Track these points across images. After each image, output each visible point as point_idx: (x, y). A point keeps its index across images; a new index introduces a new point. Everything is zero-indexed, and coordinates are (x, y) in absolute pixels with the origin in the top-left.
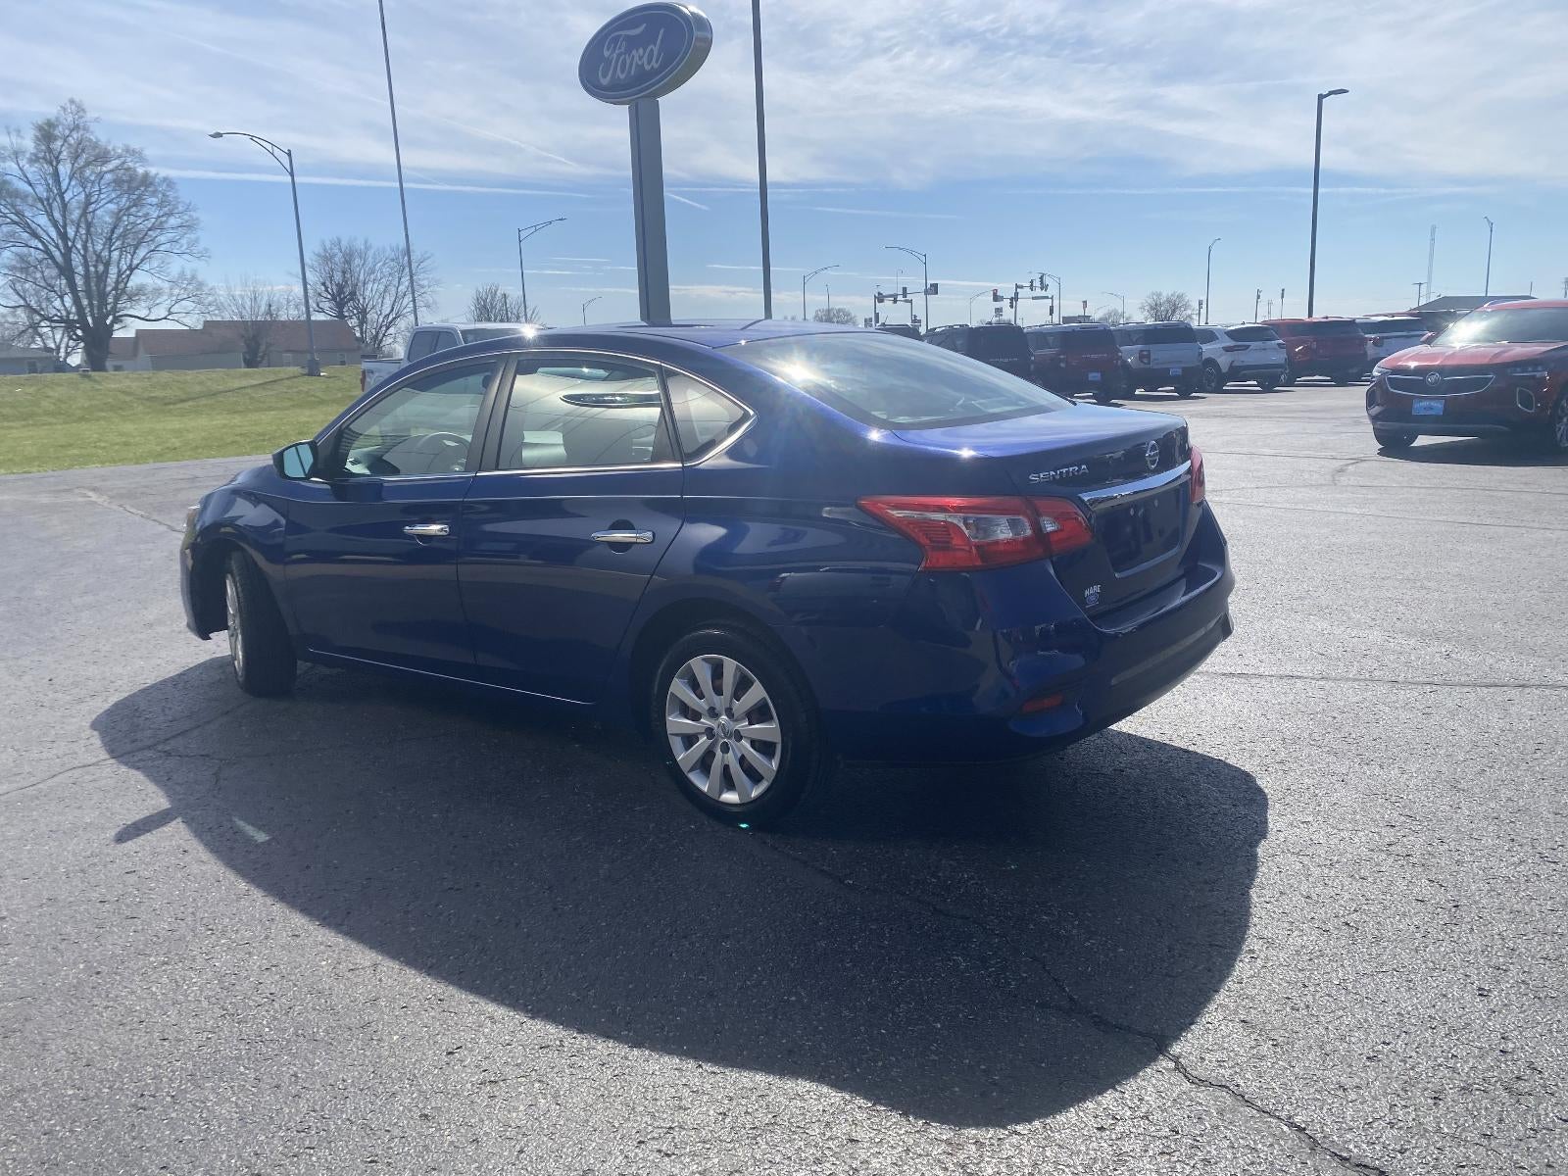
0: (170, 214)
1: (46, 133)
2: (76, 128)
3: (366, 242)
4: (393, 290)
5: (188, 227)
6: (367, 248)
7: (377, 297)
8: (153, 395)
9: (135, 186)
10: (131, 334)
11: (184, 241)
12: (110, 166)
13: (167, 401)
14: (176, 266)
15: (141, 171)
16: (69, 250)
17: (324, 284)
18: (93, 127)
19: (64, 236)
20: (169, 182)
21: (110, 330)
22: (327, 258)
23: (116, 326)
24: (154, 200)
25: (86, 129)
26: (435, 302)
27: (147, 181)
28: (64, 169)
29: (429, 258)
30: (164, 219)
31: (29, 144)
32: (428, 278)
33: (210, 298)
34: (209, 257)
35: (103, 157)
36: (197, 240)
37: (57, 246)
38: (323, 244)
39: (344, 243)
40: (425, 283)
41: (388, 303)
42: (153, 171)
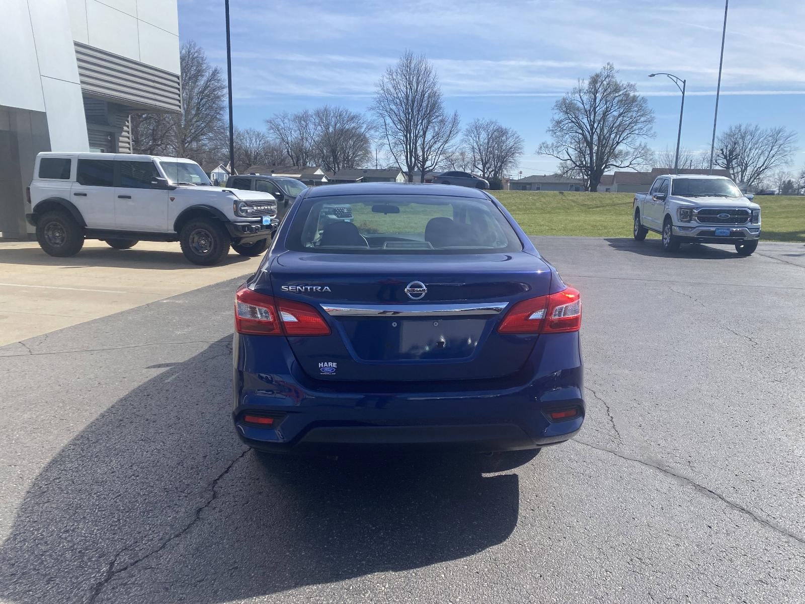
0: (642, 116)
1: (594, 81)
2: (608, 76)
3: (757, 126)
4: (767, 153)
5: (650, 121)
6: (756, 130)
7: (756, 157)
8: (585, 203)
9: (629, 102)
10: (612, 173)
11: (645, 129)
12: (621, 93)
13: (590, 207)
14: (640, 141)
15: (632, 94)
16: (593, 134)
17: (722, 150)
18: (616, 75)
19: (592, 127)
20: (644, 100)
21: (602, 171)
22: (730, 135)
23: (606, 170)
24: (636, 109)
25: (613, 77)
26: (792, 161)
27: (634, 99)
28: (599, 96)
29: (795, 134)
30: (638, 118)
31: (586, 84)
32: (790, 146)
33: (651, 157)
34: (655, 136)
35: (617, 89)
36: (651, 128)
37: (588, 132)
38: (731, 129)
39: (743, 128)
40: (788, 149)
41: (762, 159)
42: (637, 94)
